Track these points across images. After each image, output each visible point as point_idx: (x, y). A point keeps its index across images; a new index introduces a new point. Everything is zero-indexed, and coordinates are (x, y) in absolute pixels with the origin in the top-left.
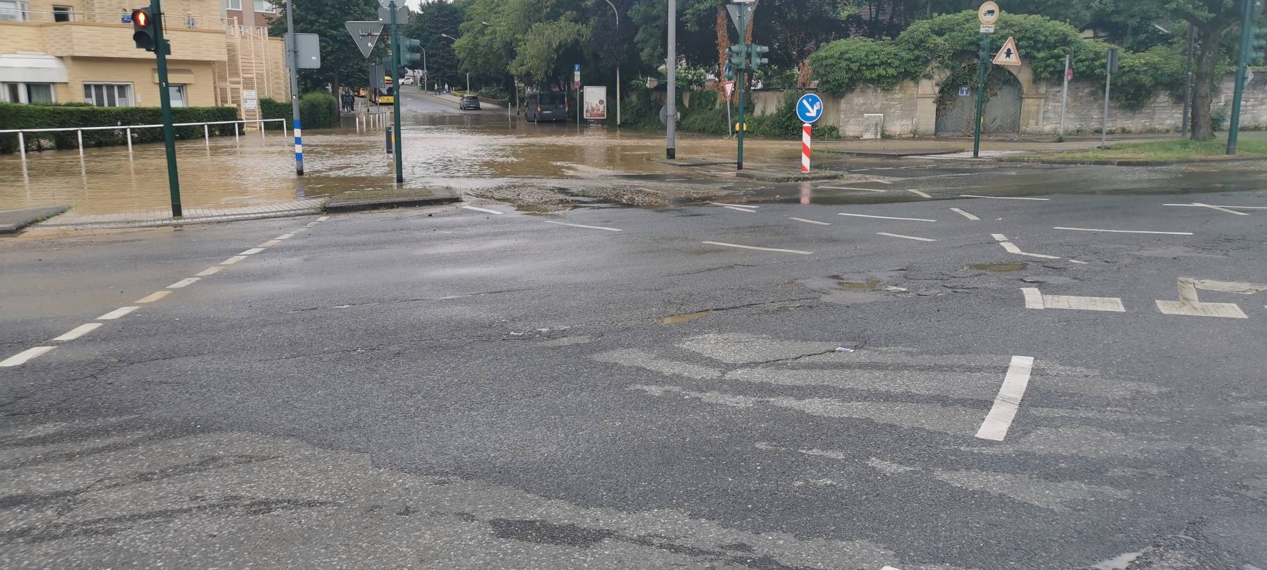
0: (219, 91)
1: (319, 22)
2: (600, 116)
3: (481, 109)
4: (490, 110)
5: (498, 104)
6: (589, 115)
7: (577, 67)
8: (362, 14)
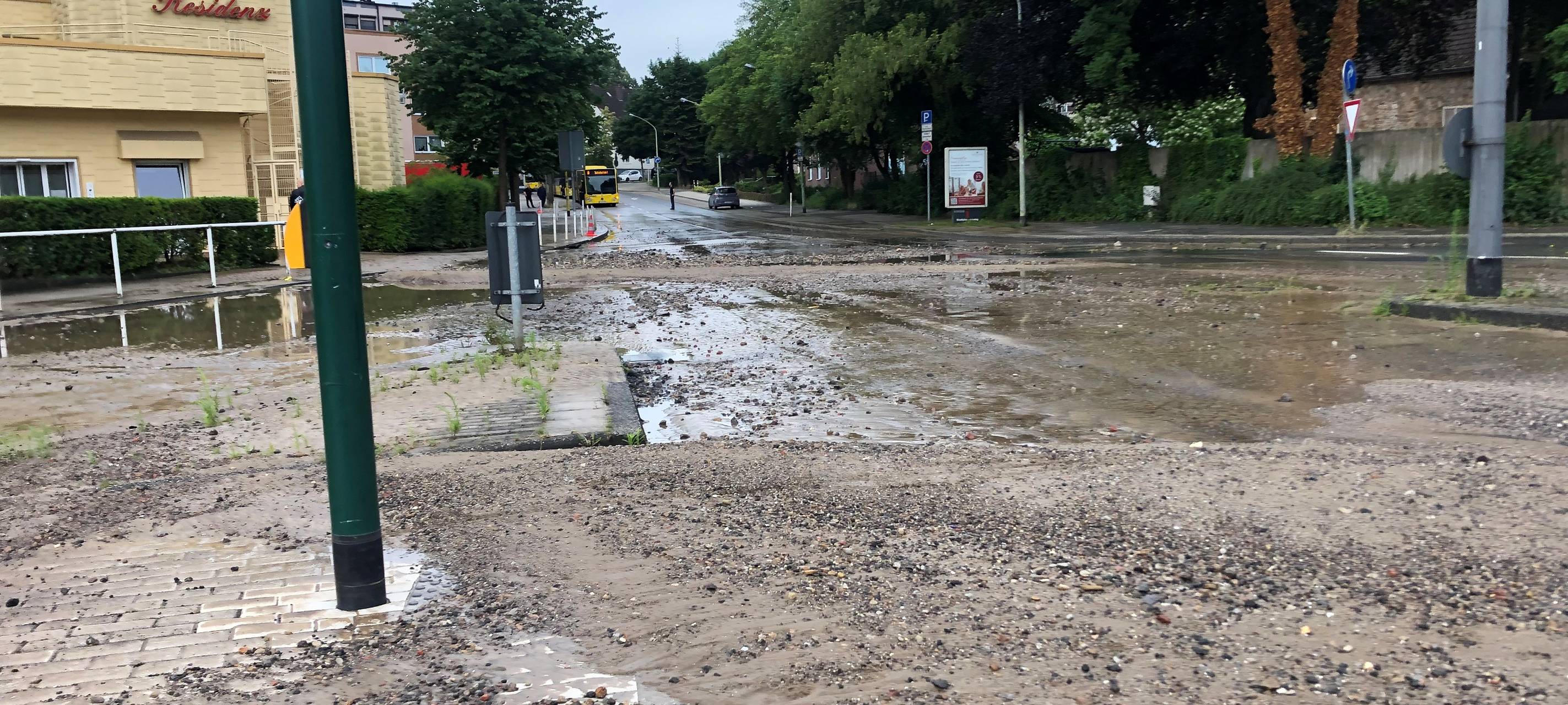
0: (255, 174)
1: (470, 58)
2: (976, 202)
3: (741, 208)
4: (755, 208)
5: (766, 200)
6: (954, 201)
7: (926, 115)
8: (543, 40)
